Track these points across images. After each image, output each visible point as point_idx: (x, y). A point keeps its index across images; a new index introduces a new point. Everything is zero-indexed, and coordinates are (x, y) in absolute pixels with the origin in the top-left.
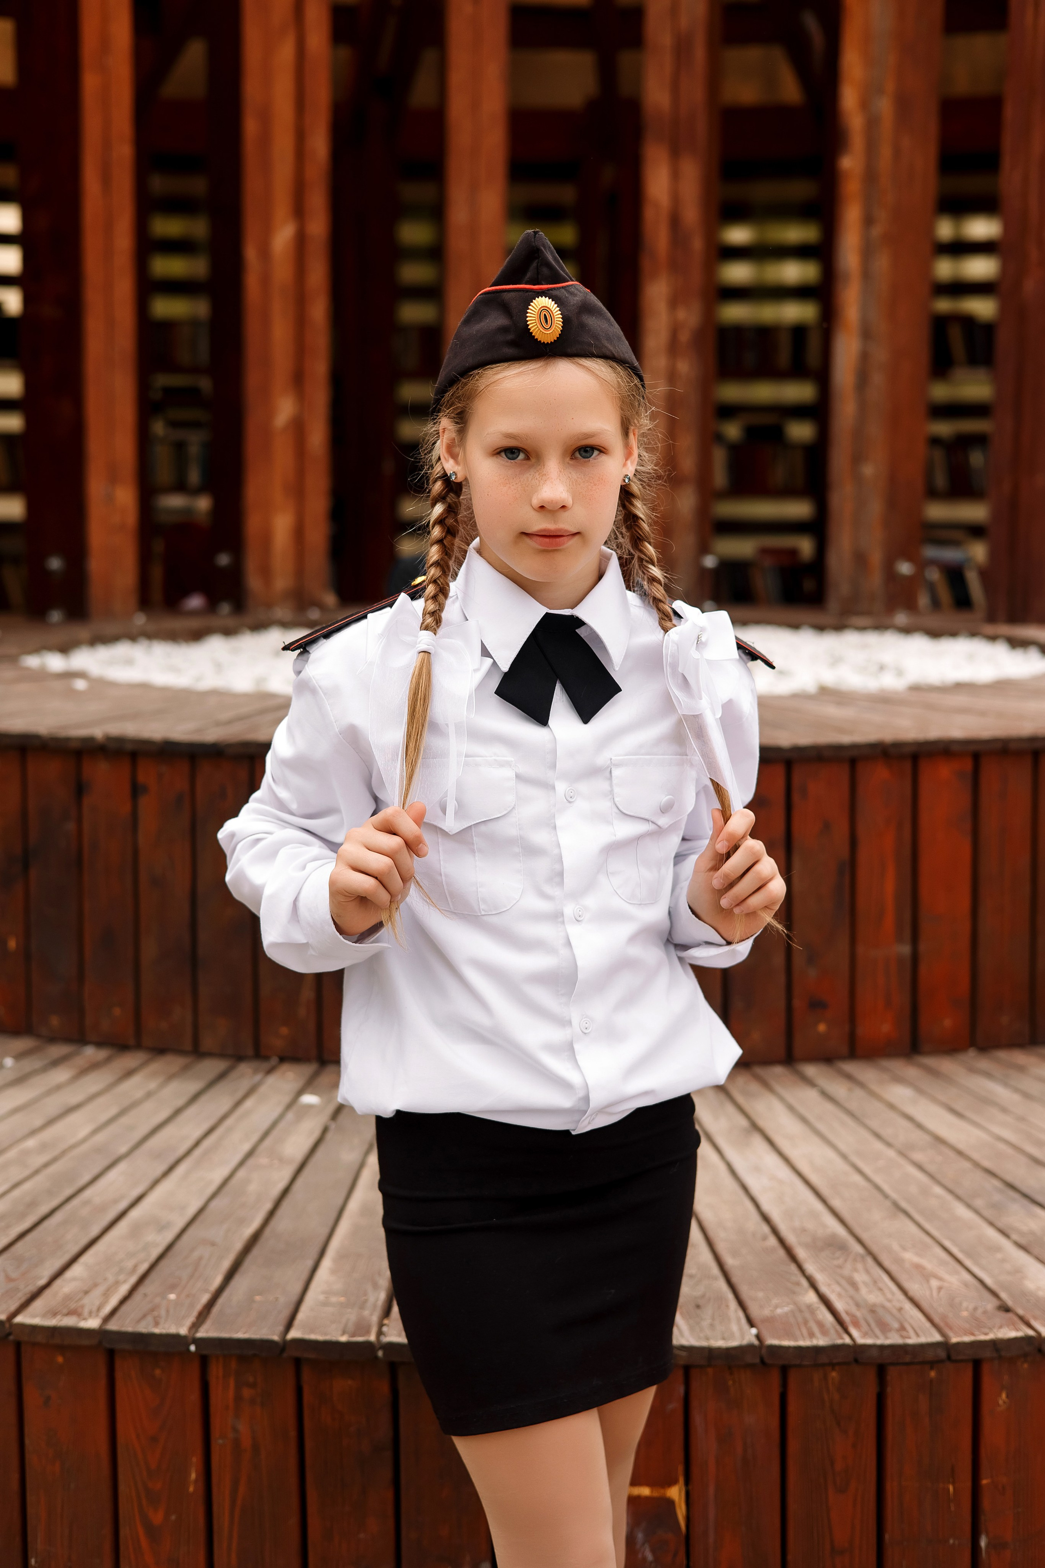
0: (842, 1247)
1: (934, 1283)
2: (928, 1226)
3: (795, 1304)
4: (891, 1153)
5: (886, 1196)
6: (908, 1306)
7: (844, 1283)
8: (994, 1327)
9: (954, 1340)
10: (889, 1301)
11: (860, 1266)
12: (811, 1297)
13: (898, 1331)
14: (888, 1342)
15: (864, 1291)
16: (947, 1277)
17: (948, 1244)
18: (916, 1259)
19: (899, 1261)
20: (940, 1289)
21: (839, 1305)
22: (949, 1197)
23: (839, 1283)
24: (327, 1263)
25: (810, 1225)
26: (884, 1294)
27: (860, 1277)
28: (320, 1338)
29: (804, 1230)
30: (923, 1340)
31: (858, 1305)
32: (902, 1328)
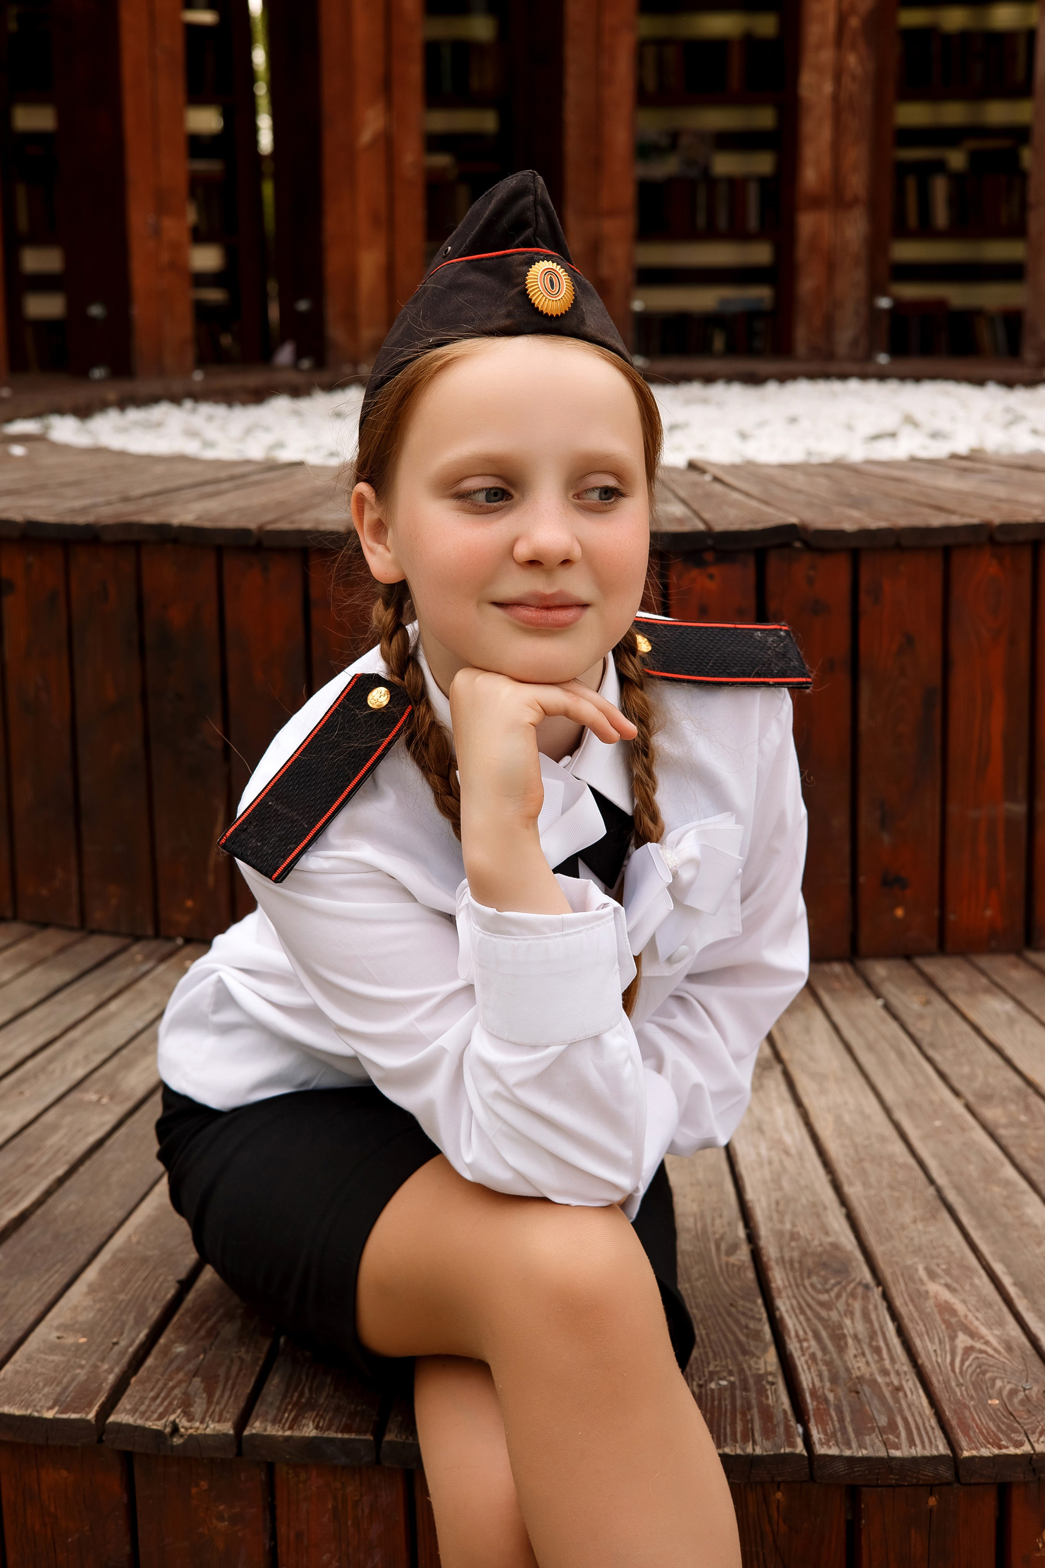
0: (843, 1269)
1: (963, 1340)
2: (976, 1236)
3: (741, 1371)
4: (958, 1107)
5: (932, 1181)
6: (911, 1384)
7: (824, 1334)
8: (1033, 1433)
9: (966, 1454)
10: (885, 1372)
11: (857, 1306)
12: (770, 1359)
13: (882, 1431)
14: (863, 1453)
15: (852, 1351)
16: (984, 1331)
17: (999, 1269)
18: (946, 1295)
19: (919, 1296)
20: (968, 1350)
21: (806, 1379)
22: (1023, 1185)
23: (817, 1337)
24: (91, 1274)
25: (803, 1230)
26: (881, 1359)
27: (854, 1326)
28: (17, 1411)
29: (794, 1236)
30: (918, 1451)
31: (834, 1379)
32: (892, 1427)
